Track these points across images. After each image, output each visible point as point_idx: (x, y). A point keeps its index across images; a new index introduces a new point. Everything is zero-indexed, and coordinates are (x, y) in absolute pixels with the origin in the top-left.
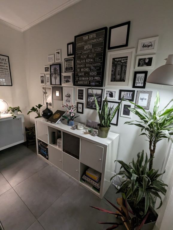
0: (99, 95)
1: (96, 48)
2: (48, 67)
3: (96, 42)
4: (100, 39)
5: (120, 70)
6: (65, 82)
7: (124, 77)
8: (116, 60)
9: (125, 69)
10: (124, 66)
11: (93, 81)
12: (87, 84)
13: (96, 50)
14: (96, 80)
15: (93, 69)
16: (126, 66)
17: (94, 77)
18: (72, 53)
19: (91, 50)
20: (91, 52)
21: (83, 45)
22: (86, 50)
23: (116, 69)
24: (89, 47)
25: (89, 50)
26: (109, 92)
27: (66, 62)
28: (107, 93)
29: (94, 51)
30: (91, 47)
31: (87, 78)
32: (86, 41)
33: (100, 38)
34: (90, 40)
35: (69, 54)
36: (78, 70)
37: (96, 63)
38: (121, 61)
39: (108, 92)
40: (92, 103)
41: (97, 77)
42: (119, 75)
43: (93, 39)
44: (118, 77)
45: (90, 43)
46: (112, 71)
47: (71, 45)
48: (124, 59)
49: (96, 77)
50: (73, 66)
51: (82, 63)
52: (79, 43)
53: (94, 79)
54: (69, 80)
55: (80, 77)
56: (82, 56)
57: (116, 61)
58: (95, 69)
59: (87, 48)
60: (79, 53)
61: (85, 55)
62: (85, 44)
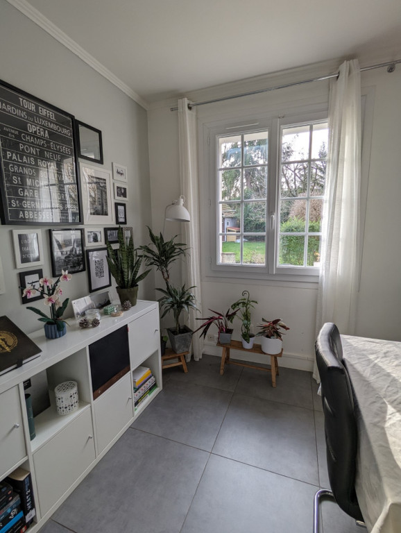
1: (60, 145)
3: (57, 131)
4: (65, 131)
5: (100, 197)
7: (106, 209)
9: (105, 197)
11: (64, 213)
13: (59, 149)
16: (106, 193)
17: (63, 205)
19: (48, 142)
20: (49, 147)
21: (23, 118)
22: (31, 136)
24: (42, 133)
25: (44, 140)
26: (92, 233)
28: (89, 236)
29: (56, 147)
30: (47, 135)
31: (48, 206)
32: (29, 114)
33: (65, 128)
38: (99, 184)
42: (100, 204)
43: (45, 118)
44: (99, 208)
45: (43, 126)
51: (25, 163)
53: (64, 209)
56: (24, 145)
59: (35, 132)
60: (12, 134)
61: (33, 147)
62: (27, 119)
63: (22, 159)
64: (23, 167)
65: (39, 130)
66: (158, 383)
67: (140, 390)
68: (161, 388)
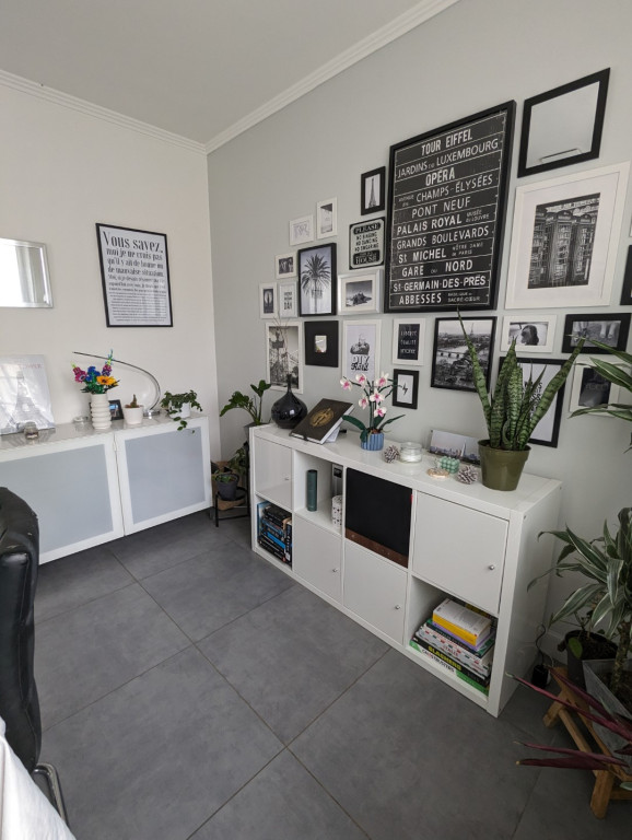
0: (481, 340)
1: (472, 178)
2: (292, 258)
3: (472, 156)
4: (488, 145)
5: (567, 244)
6: (351, 303)
7: (584, 270)
8: (549, 210)
9: (587, 241)
10: (584, 230)
11: (458, 292)
12: (436, 303)
13: (471, 185)
14: (472, 286)
15: (457, 252)
17: (461, 279)
18: (378, 204)
19: (452, 186)
20: (452, 193)
21: (421, 172)
22: (431, 190)
23: (549, 243)
24: (445, 176)
25: (444, 186)
26: (523, 326)
27: (354, 237)
28: (512, 332)
29: (465, 186)
30: (452, 175)
31: (436, 284)
32: (432, 159)
33: (485, 140)
34: (449, 152)
35: (367, 207)
36: (402, 259)
37: (470, 229)
38: (569, 213)
39: (517, 327)
40: (452, 368)
41: (474, 275)
42: (561, 262)
43: (460, 146)
44: (559, 269)
45: (450, 163)
46: (535, 250)
47: (377, 178)
48: (582, 203)
49: (469, 276)
50: (381, 248)
51: (415, 232)
52: (405, 167)
53: (461, 286)
54: (366, 295)
55: (409, 282)
56: (418, 208)
57: (551, 214)
58: (468, 249)
59: (435, 181)
60: (407, 201)
61: (428, 205)
62: (428, 170)
63: (411, 229)
64: (411, 239)
65: (441, 174)
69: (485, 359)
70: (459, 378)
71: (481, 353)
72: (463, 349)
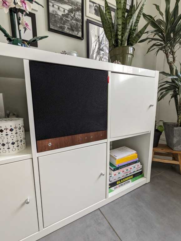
28: (90, 5)
66: (145, 173)
67: (120, 171)
68: (149, 180)
69: (80, 18)
70: (66, 27)
71: (77, 13)
72: (68, 7)
